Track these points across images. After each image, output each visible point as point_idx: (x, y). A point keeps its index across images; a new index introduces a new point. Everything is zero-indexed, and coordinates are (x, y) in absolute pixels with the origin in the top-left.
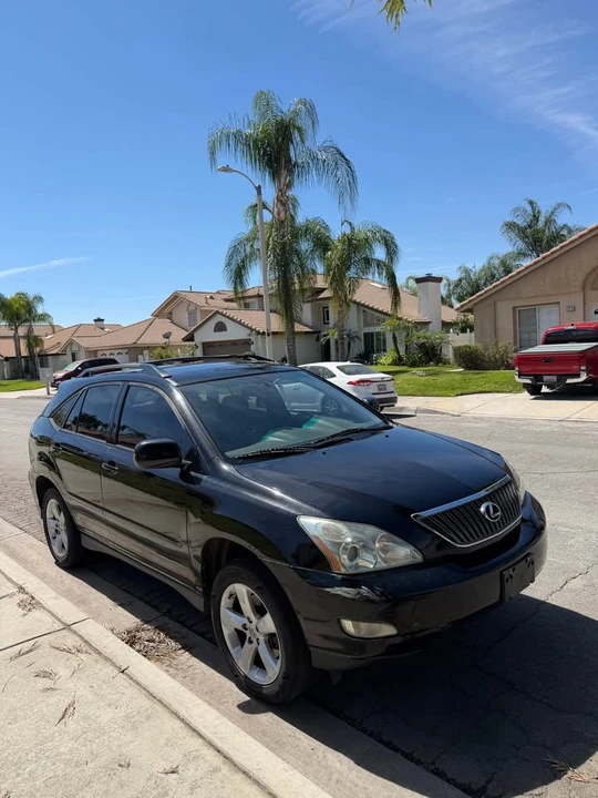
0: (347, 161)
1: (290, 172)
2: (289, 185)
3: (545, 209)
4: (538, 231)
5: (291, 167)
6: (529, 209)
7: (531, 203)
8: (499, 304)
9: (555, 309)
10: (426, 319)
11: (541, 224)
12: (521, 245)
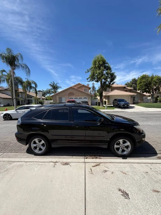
0: (28, 68)
1: (15, 66)
2: (14, 69)
3: (55, 83)
4: (54, 86)
5: (15, 65)
6: (53, 83)
7: (54, 82)
8: (57, 96)
9: (65, 98)
10: (40, 98)
11: (55, 85)
12: (52, 88)
